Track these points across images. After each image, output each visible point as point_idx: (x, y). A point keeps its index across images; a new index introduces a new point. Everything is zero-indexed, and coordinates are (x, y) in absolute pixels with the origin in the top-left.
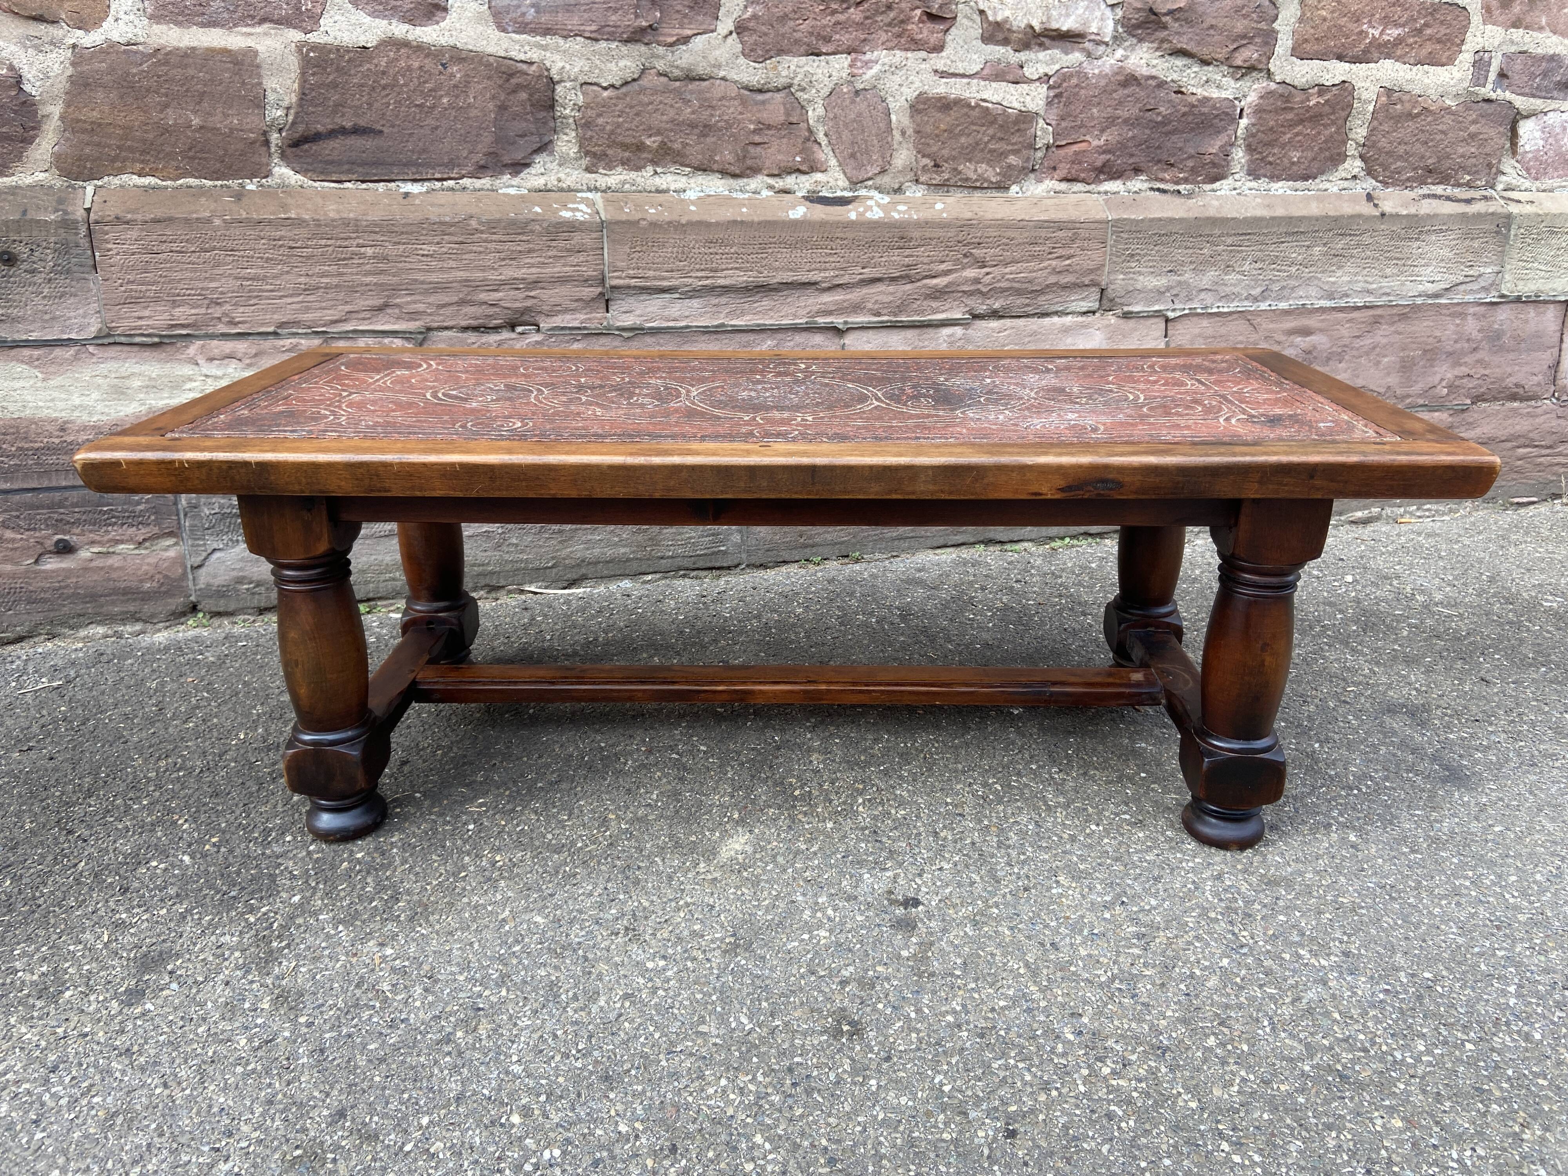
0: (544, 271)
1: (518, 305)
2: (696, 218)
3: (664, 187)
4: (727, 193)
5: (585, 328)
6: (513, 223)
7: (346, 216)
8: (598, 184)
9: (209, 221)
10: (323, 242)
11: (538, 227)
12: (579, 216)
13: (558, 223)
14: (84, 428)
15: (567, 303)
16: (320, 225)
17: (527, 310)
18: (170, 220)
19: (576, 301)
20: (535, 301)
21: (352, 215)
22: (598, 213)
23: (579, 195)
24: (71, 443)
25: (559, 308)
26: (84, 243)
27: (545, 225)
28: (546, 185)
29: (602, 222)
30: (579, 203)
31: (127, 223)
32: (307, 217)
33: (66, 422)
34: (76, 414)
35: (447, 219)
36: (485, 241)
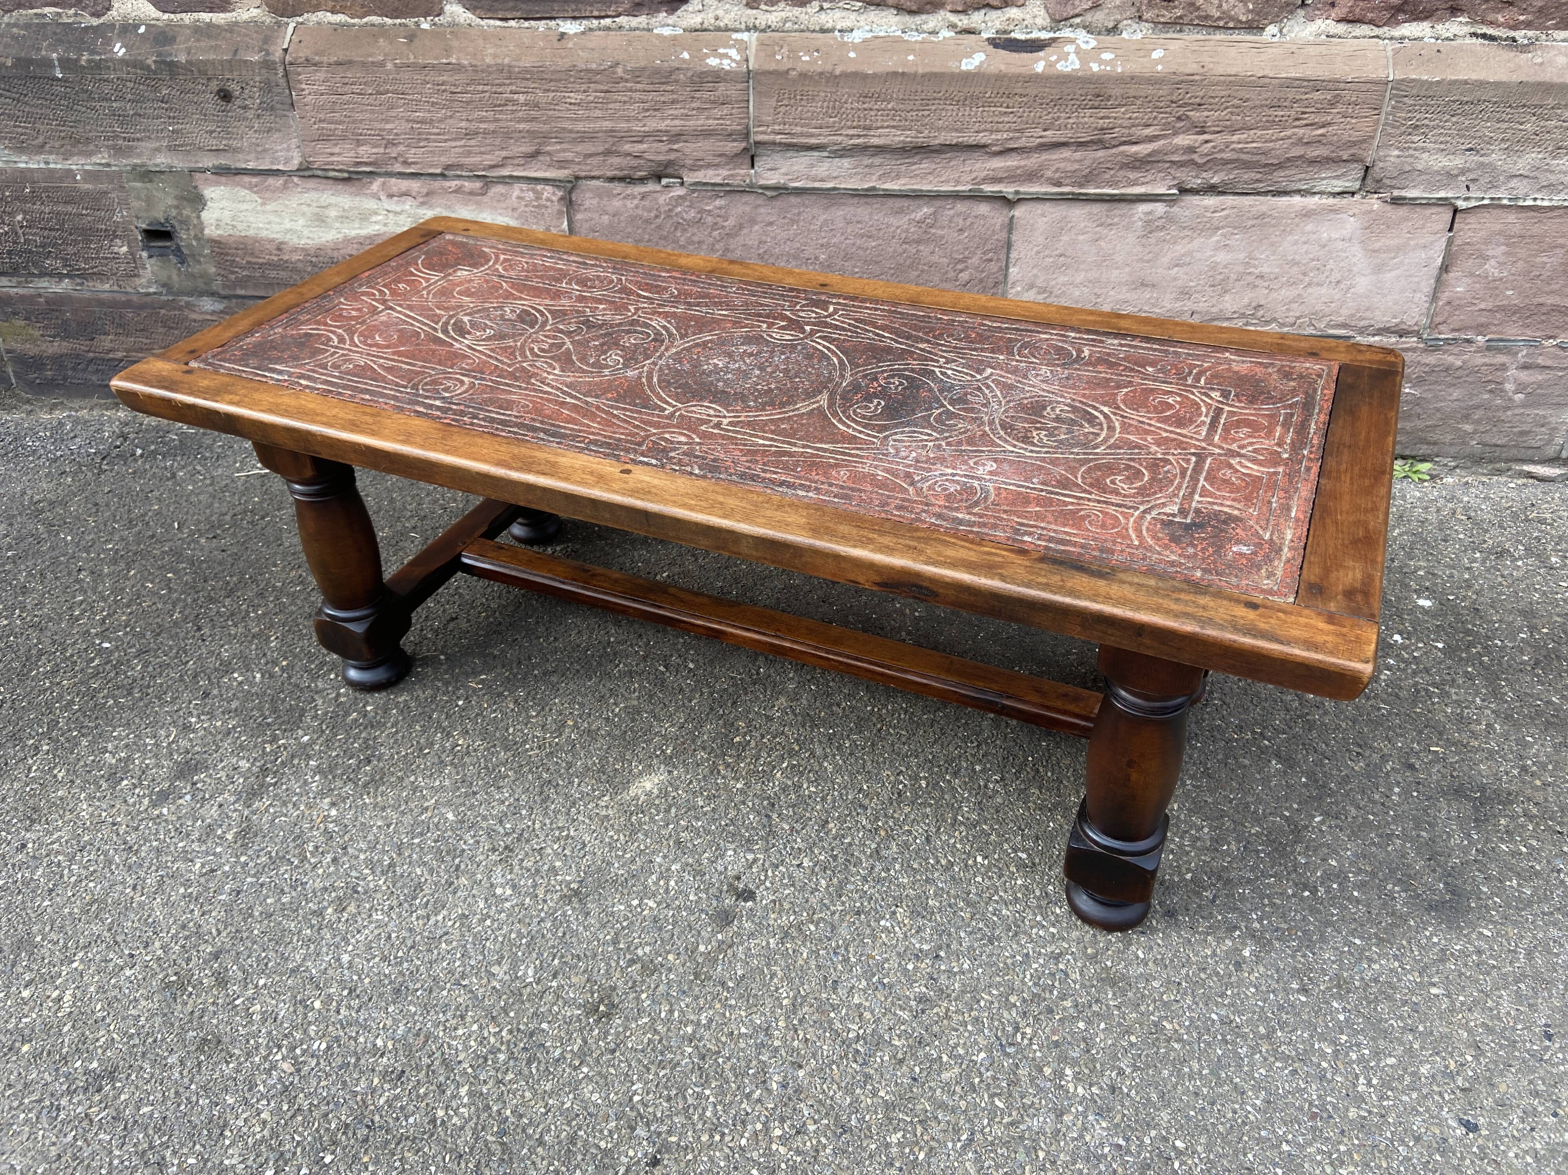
0: (688, 123)
1: (661, 158)
2: (851, 69)
3: (829, 25)
4: (899, 33)
5: (728, 185)
6: (657, 71)
7: (500, 61)
8: (757, 22)
9: (382, 64)
10: (480, 88)
11: (682, 76)
12: (726, 64)
13: (702, 73)
14: (295, 250)
15: (709, 159)
16: (477, 71)
17: (670, 163)
18: (350, 63)
19: (720, 155)
20: (678, 154)
21: (506, 61)
22: (747, 60)
23: (735, 36)
24: (286, 261)
25: (701, 163)
26: (282, 82)
27: (690, 74)
28: (702, 24)
29: (749, 72)
30: (731, 47)
31: (315, 65)
32: (466, 62)
33: (281, 243)
34: (288, 236)
35: (594, 66)
36: (631, 90)
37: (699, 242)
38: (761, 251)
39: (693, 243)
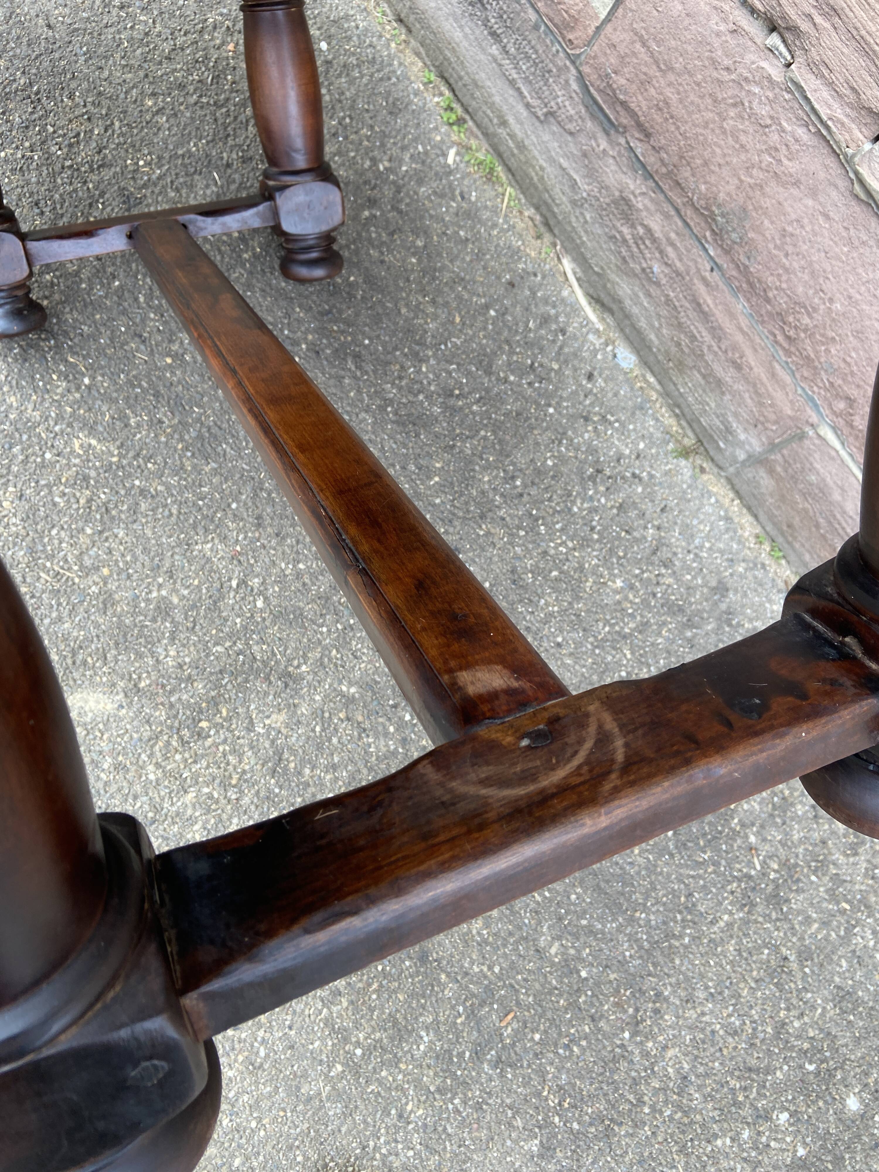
0: (857, 9)
1: (791, 12)
5: (828, 128)
15: (838, 78)
17: (794, 29)
19: (853, 89)
20: (812, 32)
25: (826, 72)
37: (742, 146)
38: (790, 229)
39: (737, 140)
